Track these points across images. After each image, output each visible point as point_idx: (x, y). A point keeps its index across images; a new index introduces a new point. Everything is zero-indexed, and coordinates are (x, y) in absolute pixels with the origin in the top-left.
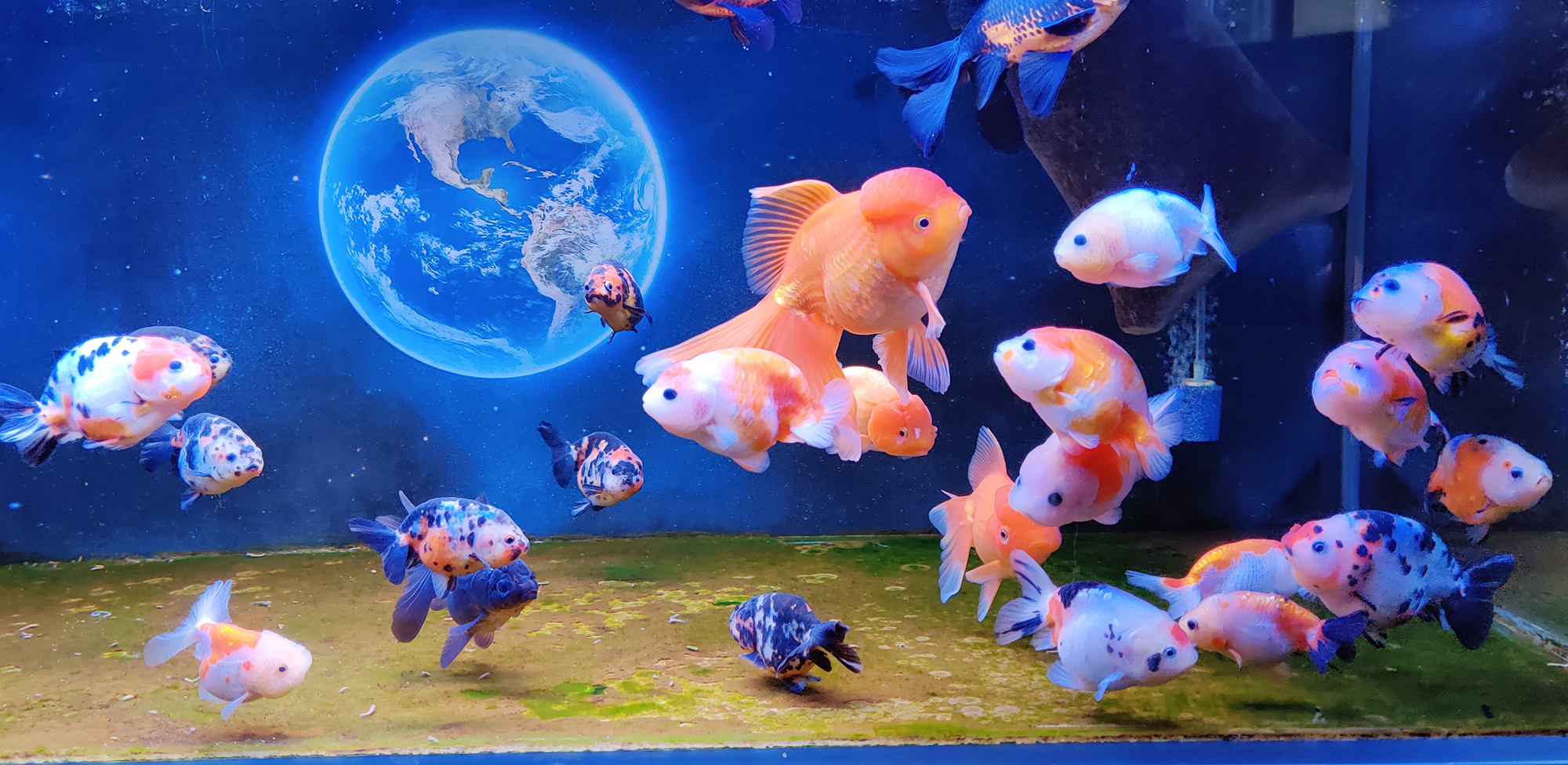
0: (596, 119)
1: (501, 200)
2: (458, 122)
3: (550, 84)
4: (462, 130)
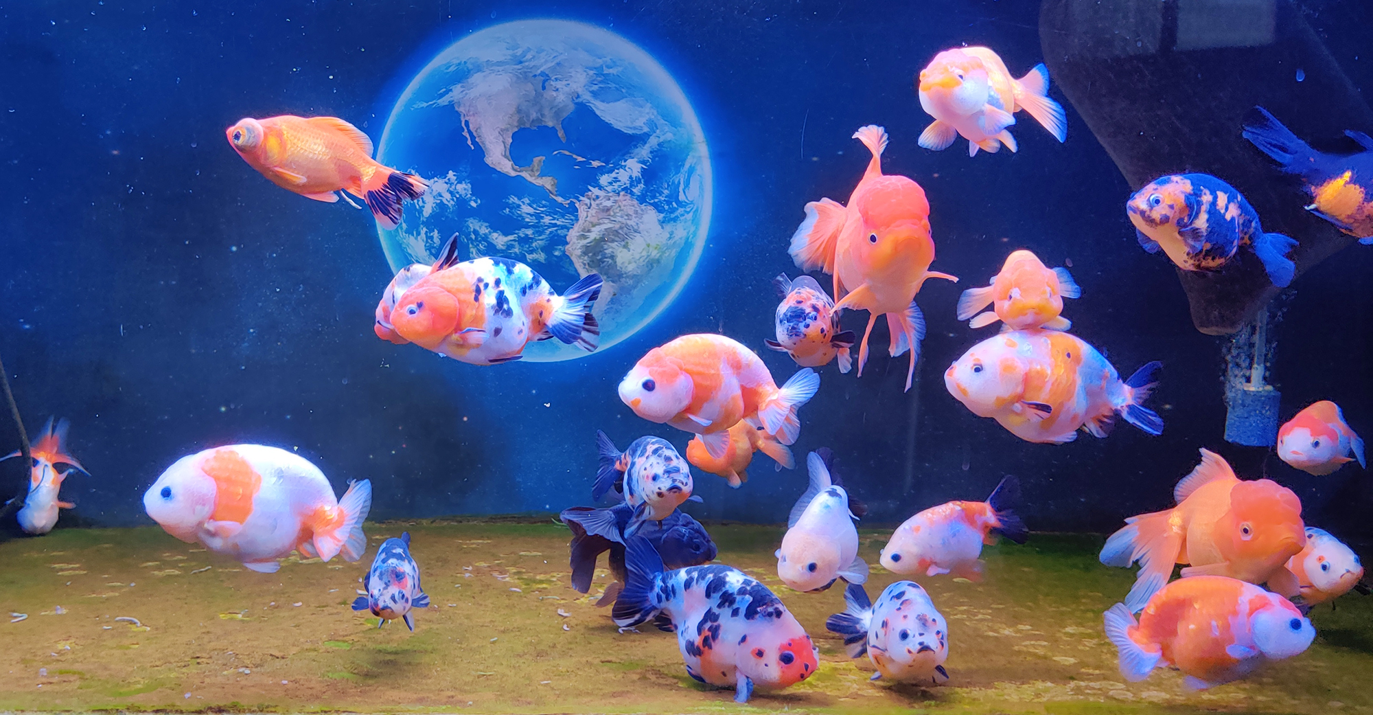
0: (647, 110)
1: (549, 187)
2: (512, 110)
3: (603, 75)
4: (516, 118)
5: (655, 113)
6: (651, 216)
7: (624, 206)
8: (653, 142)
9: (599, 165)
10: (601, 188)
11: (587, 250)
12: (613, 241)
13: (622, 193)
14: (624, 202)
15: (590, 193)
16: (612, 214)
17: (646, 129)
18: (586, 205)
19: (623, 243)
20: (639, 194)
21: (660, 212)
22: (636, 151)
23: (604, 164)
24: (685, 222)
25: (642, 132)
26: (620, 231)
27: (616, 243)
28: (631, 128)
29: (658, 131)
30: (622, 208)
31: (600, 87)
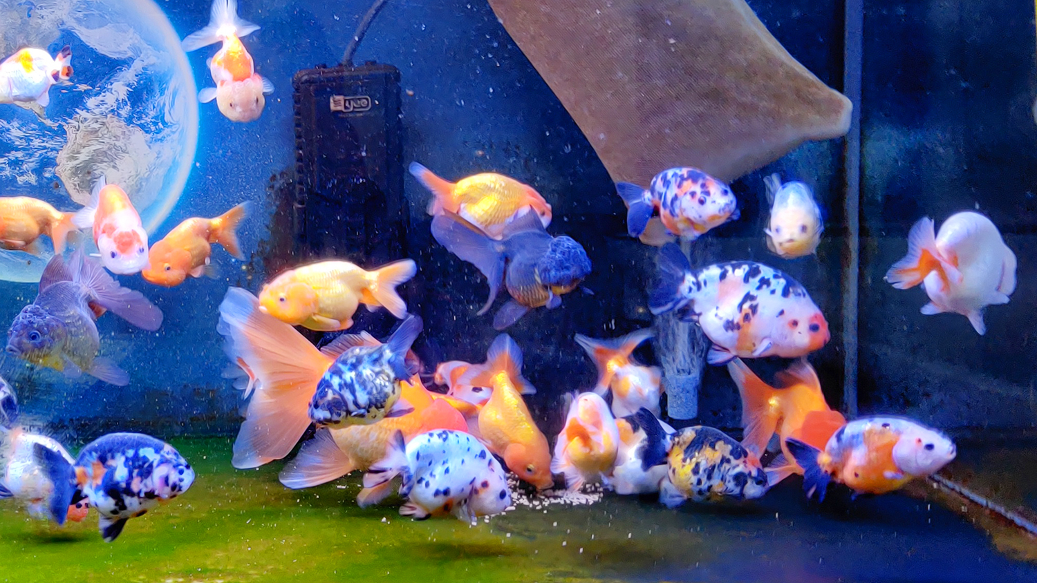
0: (131, 36)
1: (38, 111)
5: (139, 37)
6: (138, 136)
7: (112, 127)
8: (137, 66)
9: (86, 88)
10: (88, 110)
11: (76, 171)
12: (102, 162)
13: (109, 116)
14: (111, 124)
15: (78, 116)
16: (100, 135)
17: (130, 54)
18: (75, 127)
19: (112, 164)
20: (126, 116)
21: (147, 132)
22: (122, 74)
23: (91, 88)
24: (172, 142)
25: (126, 56)
26: (109, 152)
27: (105, 164)
28: (115, 52)
29: (142, 56)
30: (110, 129)
31: (85, 14)
